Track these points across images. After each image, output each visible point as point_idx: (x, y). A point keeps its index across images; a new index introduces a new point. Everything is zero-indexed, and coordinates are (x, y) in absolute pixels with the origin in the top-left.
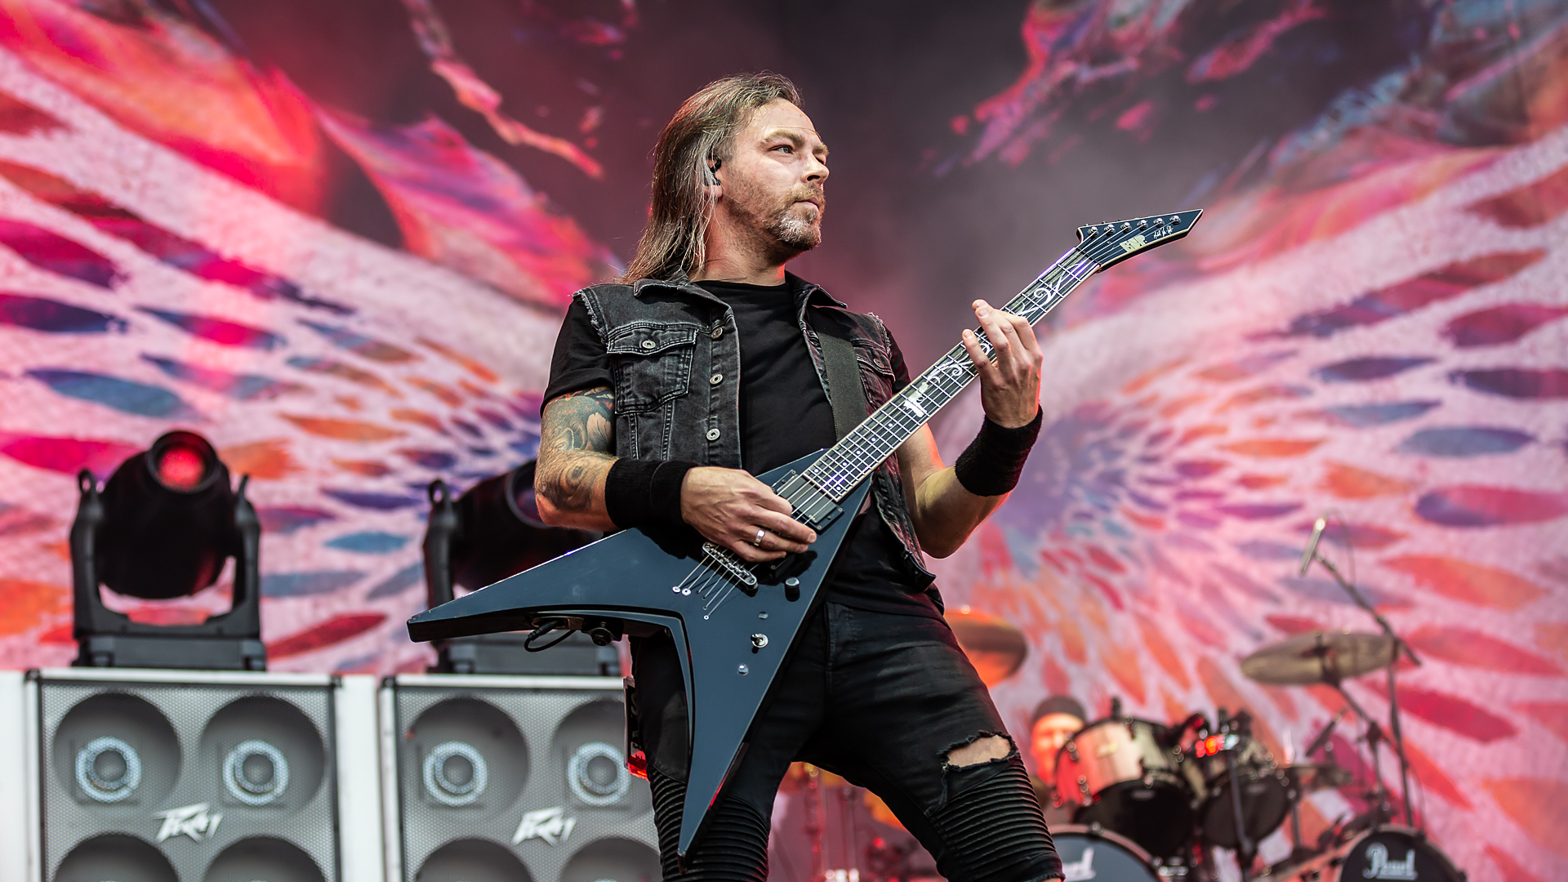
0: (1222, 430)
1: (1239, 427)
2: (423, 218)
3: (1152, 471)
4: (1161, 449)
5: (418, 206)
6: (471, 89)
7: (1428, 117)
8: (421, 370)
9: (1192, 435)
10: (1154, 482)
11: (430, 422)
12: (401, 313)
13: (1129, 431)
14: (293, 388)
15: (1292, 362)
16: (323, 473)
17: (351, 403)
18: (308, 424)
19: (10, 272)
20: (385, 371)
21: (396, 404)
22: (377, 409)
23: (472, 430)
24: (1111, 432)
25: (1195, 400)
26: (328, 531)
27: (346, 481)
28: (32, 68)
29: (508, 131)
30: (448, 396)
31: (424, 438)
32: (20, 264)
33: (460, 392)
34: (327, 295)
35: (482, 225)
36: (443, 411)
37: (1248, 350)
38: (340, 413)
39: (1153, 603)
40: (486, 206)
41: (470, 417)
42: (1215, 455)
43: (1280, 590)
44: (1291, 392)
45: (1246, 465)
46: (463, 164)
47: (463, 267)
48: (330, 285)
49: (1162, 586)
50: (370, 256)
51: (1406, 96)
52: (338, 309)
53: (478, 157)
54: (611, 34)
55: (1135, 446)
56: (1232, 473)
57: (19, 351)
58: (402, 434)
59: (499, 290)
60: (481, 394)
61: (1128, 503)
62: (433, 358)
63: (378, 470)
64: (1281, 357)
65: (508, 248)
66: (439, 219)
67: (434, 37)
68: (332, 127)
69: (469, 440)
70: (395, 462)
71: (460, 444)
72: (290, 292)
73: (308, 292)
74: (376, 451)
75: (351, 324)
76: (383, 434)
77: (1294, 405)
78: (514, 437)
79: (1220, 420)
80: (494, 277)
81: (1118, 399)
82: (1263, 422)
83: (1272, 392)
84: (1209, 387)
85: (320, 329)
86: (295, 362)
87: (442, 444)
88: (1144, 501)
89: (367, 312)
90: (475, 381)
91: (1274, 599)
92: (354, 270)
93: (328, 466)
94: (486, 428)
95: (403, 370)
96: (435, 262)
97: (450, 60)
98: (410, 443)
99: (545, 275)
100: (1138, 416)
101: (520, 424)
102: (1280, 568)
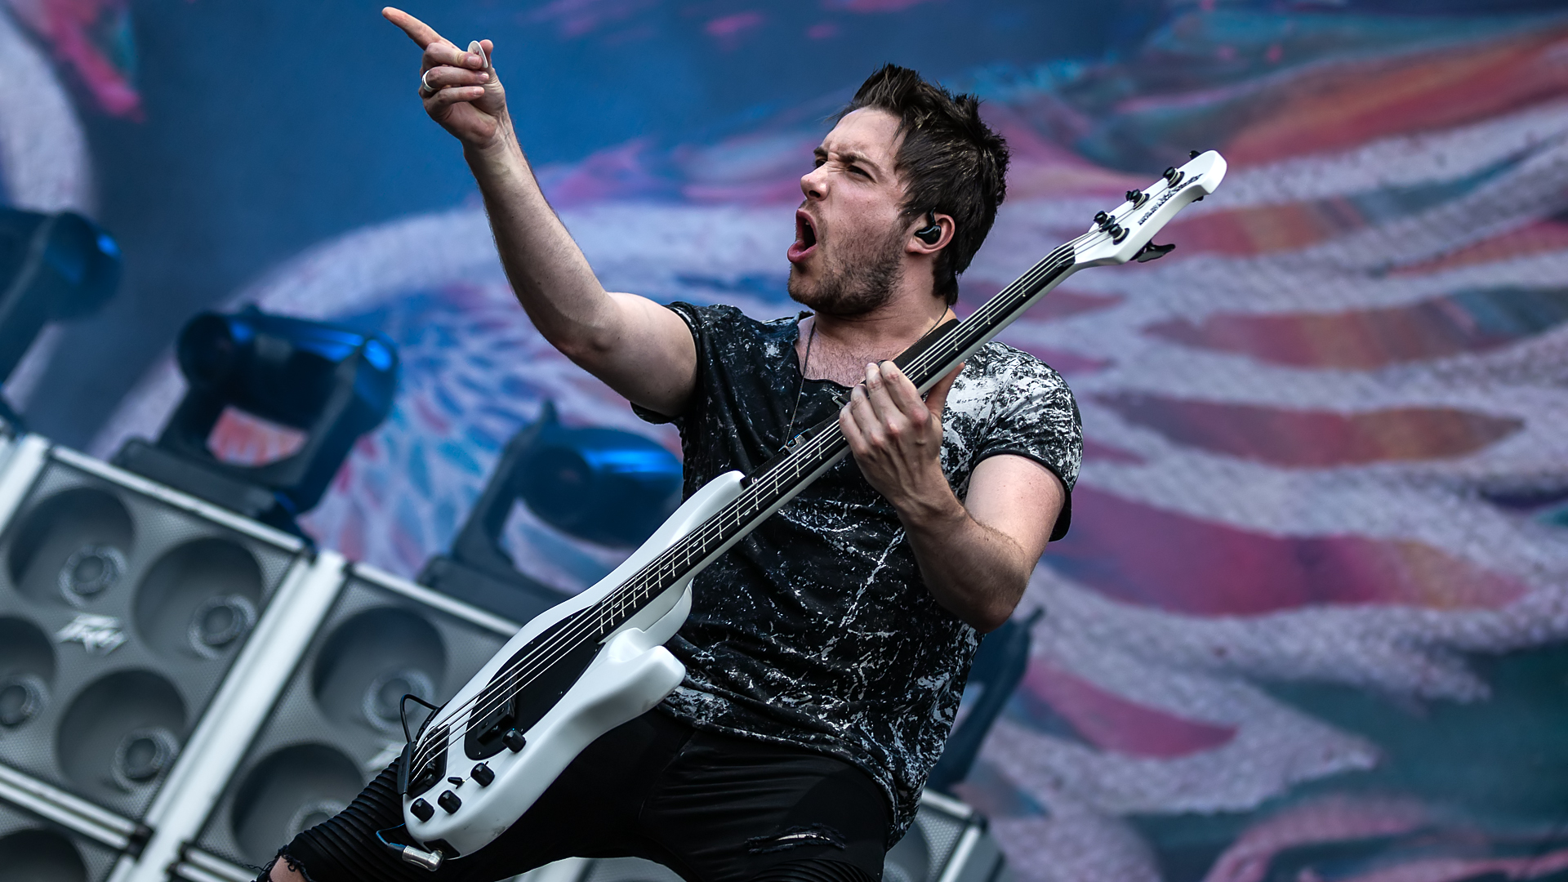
3: (476, 374)
4: (503, 357)
7: (1079, 122)
10: (468, 384)
13: (481, 328)
24: (463, 321)
39: (378, 498)
49: (401, 485)
51: (1069, 90)
55: (476, 345)
61: (428, 396)
88: (445, 399)
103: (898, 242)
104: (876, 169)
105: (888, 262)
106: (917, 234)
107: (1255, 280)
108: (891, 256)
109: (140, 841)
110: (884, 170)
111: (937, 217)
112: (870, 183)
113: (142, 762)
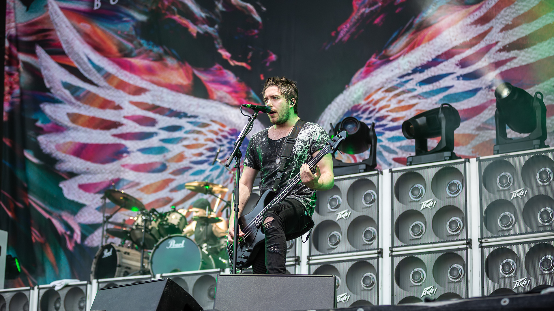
0: (388, 106)
1: (394, 104)
2: (213, 90)
4: (372, 115)
5: (212, 87)
6: (225, 54)
8: (211, 128)
9: (381, 109)
11: (212, 140)
12: (207, 115)
13: (364, 111)
14: (185, 139)
15: (411, 82)
16: (191, 158)
17: (196, 139)
18: (188, 147)
19: (136, 128)
20: (203, 130)
21: (205, 137)
22: (202, 139)
23: (220, 140)
24: (360, 112)
25: (382, 99)
26: (191, 172)
27: (195, 159)
28: (142, 79)
29: (232, 63)
30: (216, 133)
31: (211, 144)
32: (137, 125)
33: (218, 131)
34: (193, 114)
35: (225, 88)
36: (214, 137)
37: (399, 81)
38: (194, 142)
40: (226, 83)
41: (220, 137)
42: (386, 114)
43: (397, 150)
44: (409, 91)
45: (394, 115)
46: (222, 74)
47: (221, 100)
48: (193, 111)
50: (202, 102)
52: (195, 117)
53: (225, 71)
54: (256, 31)
55: (366, 115)
56: (389, 118)
57: (136, 146)
58: (206, 145)
59: (228, 104)
60: (222, 131)
62: (213, 124)
63: (201, 154)
64: (407, 81)
65: (230, 93)
66: (216, 89)
67: (219, 44)
68: (196, 72)
69: (220, 143)
70: (205, 152)
71: (218, 144)
72: (185, 115)
73: (189, 115)
74: (201, 150)
75: (197, 120)
76: (202, 145)
77: (410, 95)
78: (228, 140)
79: (389, 103)
80: (227, 101)
81: (363, 102)
82: (400, 102)
83: (404, 92)
84: (387, 94)
85: (191, 123)
86: (187, 132)
87: (214, 145)
89: (201, 116)
90: (221, 128)
91: (396, 153)
92: (199, 106)
93: (191, 156)
94: (223, 139)
95: (207, 129)
96: (215, 100)
97: (221, 48)
98: (208, 146)
99: (237, 98)
100: (367, 106)
101: (230, 137)
102: (398, 144)
103: (288, 107)
104: (279, 96)
105: (288, 111)
106: (290, 104)
107: (517, 7)
108: (288, 110)
109: (380, 253)
110: (280, 96)
111: (292, 99)
112: (279, 99)
113: (369, 237)
